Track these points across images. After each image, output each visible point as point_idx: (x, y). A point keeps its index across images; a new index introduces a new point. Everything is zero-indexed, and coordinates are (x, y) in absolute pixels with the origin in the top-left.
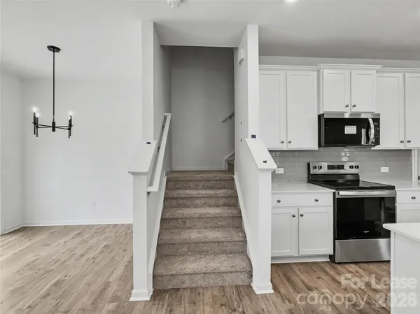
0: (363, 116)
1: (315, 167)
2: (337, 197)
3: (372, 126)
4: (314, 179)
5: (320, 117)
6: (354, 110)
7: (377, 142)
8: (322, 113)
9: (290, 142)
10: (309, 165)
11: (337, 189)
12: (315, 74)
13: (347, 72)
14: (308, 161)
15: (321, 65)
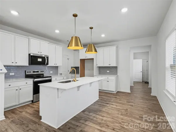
0: (43, 56)
1: (28, 72)
2: (34, 81)
3: (46, 59)
4: (27, 76)
5: (29, 54)
6: (41, 54)
7: (47, 64)
8: (30, 53)
9: (16, 63)
10: (26, 71)
11: (34, 79)
12: (28, 39)
13: (39, 41)
14: (25, 70)
15: (30, 37)
